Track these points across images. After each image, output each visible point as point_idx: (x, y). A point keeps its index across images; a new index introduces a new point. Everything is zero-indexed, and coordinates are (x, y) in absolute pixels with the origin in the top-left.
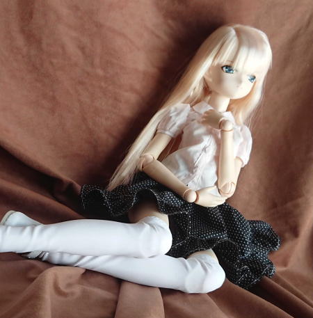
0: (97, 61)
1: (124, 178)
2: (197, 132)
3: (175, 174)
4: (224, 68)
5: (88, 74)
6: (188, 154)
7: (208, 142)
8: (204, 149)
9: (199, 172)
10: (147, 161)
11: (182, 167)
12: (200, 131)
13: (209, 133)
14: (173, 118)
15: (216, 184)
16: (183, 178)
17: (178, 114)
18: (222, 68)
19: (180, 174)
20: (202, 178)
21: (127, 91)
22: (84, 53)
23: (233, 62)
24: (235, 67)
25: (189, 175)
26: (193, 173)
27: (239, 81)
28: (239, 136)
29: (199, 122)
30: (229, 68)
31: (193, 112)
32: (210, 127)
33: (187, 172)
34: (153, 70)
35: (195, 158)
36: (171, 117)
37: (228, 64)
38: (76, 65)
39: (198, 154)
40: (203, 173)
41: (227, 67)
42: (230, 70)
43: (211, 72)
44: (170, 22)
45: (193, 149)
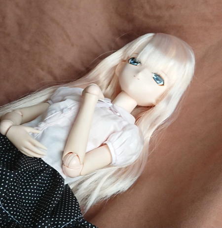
0: (28, 37)
4: (130, 60)
5: (15, 44)
23: (138, 54)
27: (138, 72)
35: (49, 114)
37: (135, 56)
38: (9, 35)
39: (54, 111)
41: (133, 59)
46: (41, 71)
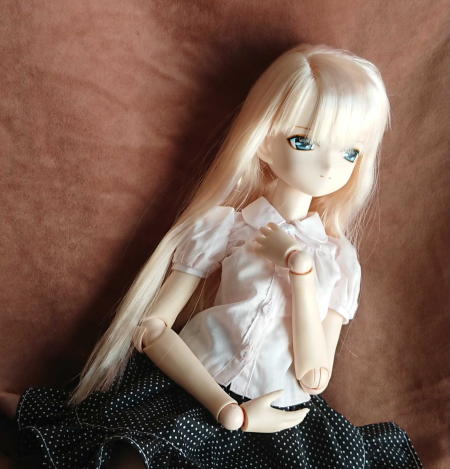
0: (40, 142)
1: (106, 371)
2: (244, 274)
3: (204, 363)
4: (293, 141)
5: (24, 167)
6: (230, 317)
7: (268, 293)
8: (260, 308)
9: (252, 355)
10: (150, 333)
11: (220, 345)
12: (250, 270)
13: (270, 273)
14: (198, 245)
15: (292, 369)
16: (221, 368)
17: (209, 235)
18: (289, 140)
19: (215, 361)
20: (259, 367)
21: (108, 191)
22: (10, 129)
23: (308, 129)
24: (313, 137)
25: (233, 362)
26: (239, 358)
27: (324, 165)
28: (331, 271)
29: (250, 250)
30: (302, 140)
31: (240, 224)
32: (270, 262)
33: (229, 356)
34: (160, 143)
35: (244, 327)
36: (194, 243)
37: (300, 132)
39: (248, 319)
40: (260, 357)
41: (298, 138)
42: (304, 145)
43: (269, 147)
44: (187, 45)
45: (237, 309)
46: (108, 197)
